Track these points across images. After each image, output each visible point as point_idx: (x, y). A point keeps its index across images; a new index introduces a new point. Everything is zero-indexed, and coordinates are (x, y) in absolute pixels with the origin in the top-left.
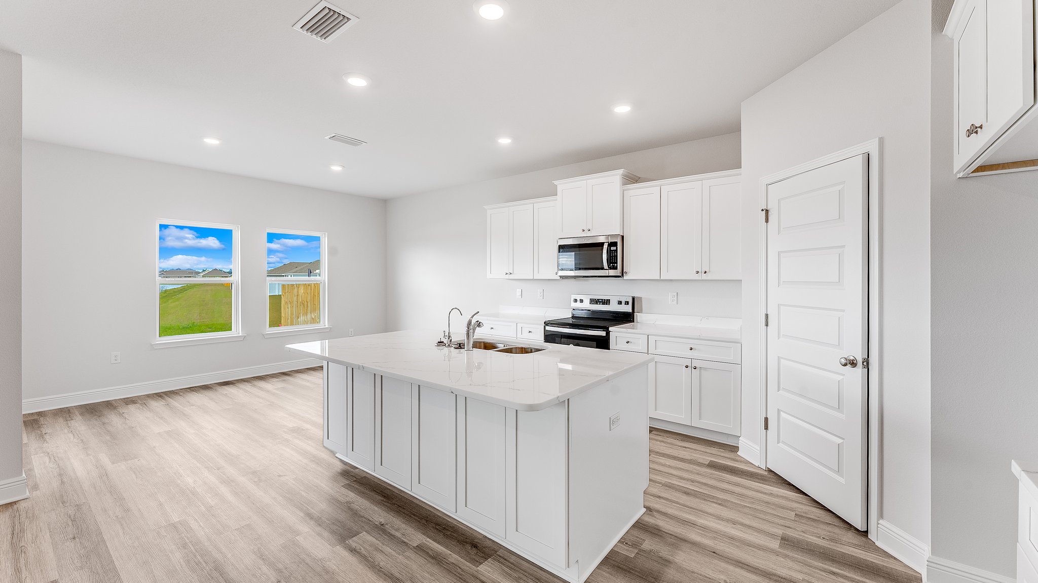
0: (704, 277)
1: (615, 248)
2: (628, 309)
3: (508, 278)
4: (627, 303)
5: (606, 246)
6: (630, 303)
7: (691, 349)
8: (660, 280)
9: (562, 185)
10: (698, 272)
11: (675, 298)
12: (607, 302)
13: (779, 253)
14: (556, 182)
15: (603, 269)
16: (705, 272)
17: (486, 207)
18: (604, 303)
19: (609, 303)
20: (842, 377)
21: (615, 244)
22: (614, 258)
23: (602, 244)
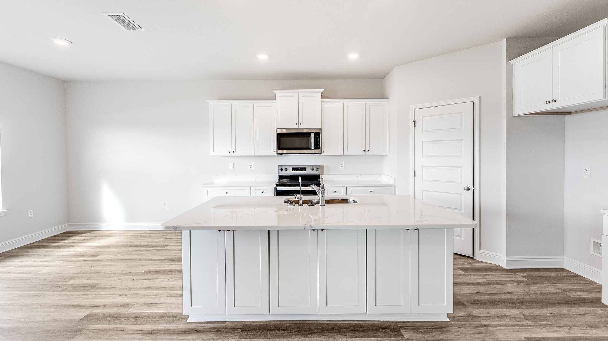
0: (367, 153)
1: (318, 136)
2: (318, 173)
3: (231, 155)
4: (317, 169)
5: (313, 135)
6: (319, 170)
7: (371, 192)
8: (343, 155)
9: (279, 93)
10: (364, 151)
11: (343, 165)
12: (304, 169)
13: (422, 142)
14: (275, 91)
15: (311, 149)
16: (368, 151)
17: (208, 101)
18: (302, 170)
19: (306, 170)
20: (461, 195)
21: (318, 134)
22: (318, 142)
23: (310, 134)
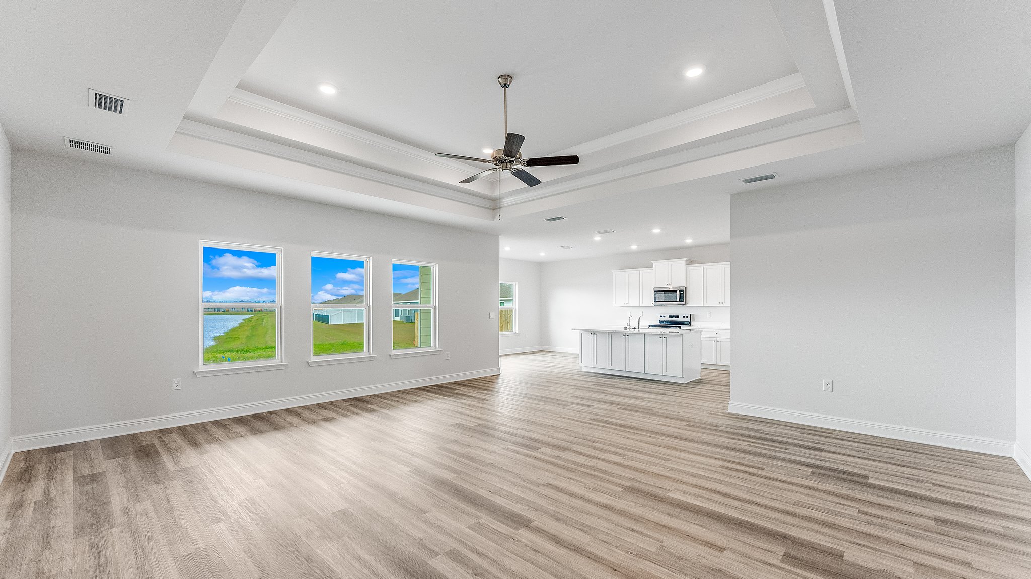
2: (688, 320)
4: (687, 317)
5: (678, 291)
6: (689, 317)
7: (717, 334)
8: (703, 307)
10: (720, 303)
11: (710, 315)
12: (677, 317)
14: (653, 262)
15: (676, 302)
21: (682, 291)
22: (682, 297)
23: (676, 291)
